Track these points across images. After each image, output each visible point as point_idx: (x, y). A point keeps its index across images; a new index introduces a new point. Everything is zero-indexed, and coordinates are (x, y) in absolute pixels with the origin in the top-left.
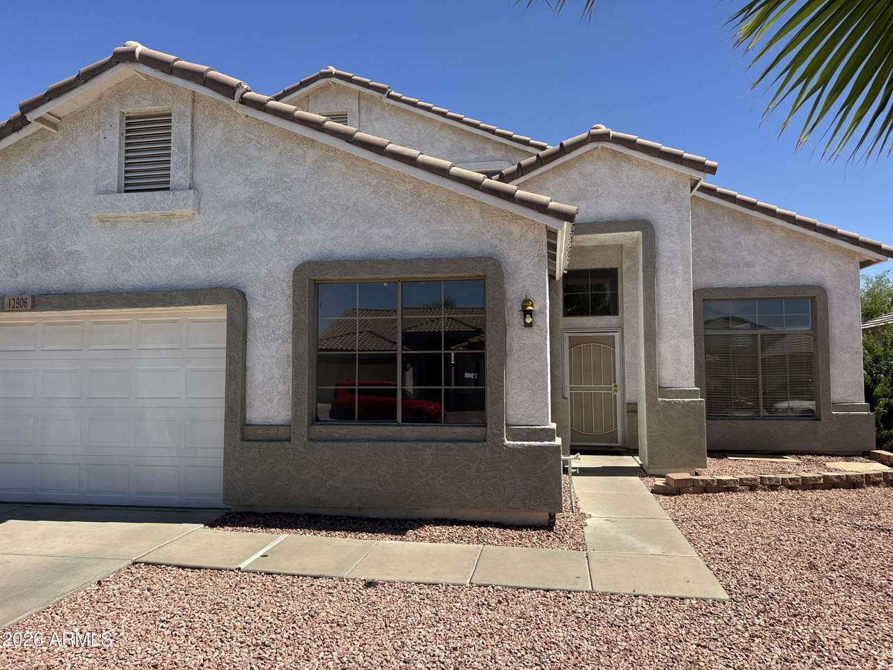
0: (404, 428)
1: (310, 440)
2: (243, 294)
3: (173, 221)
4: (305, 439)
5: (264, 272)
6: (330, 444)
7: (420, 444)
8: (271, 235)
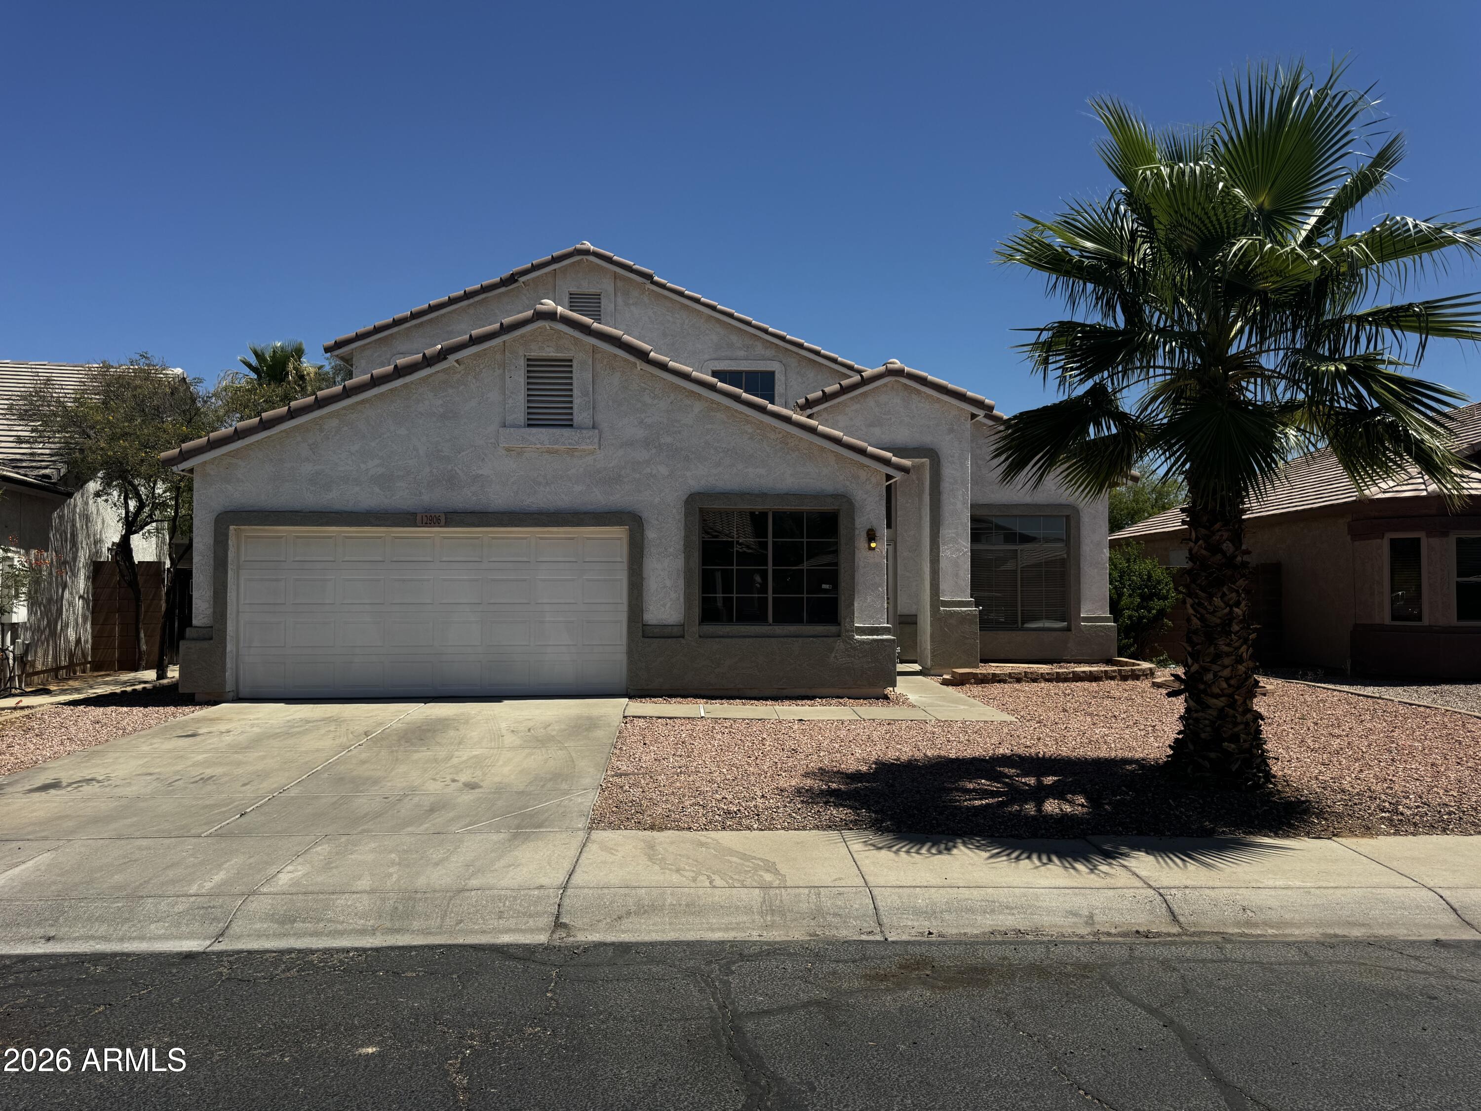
0: (776, 627)
1: (700, 637)
2: (640, 518)
3: (576, 454)
4: (697, 636)
5: (657, 500)
6: (717, 640)
7: (790, 639)
8: (663, 470)
